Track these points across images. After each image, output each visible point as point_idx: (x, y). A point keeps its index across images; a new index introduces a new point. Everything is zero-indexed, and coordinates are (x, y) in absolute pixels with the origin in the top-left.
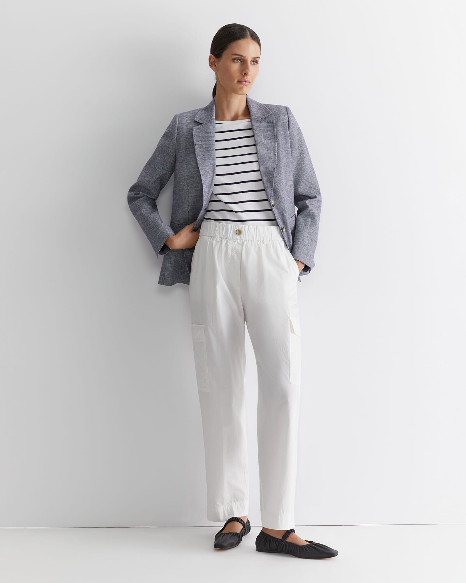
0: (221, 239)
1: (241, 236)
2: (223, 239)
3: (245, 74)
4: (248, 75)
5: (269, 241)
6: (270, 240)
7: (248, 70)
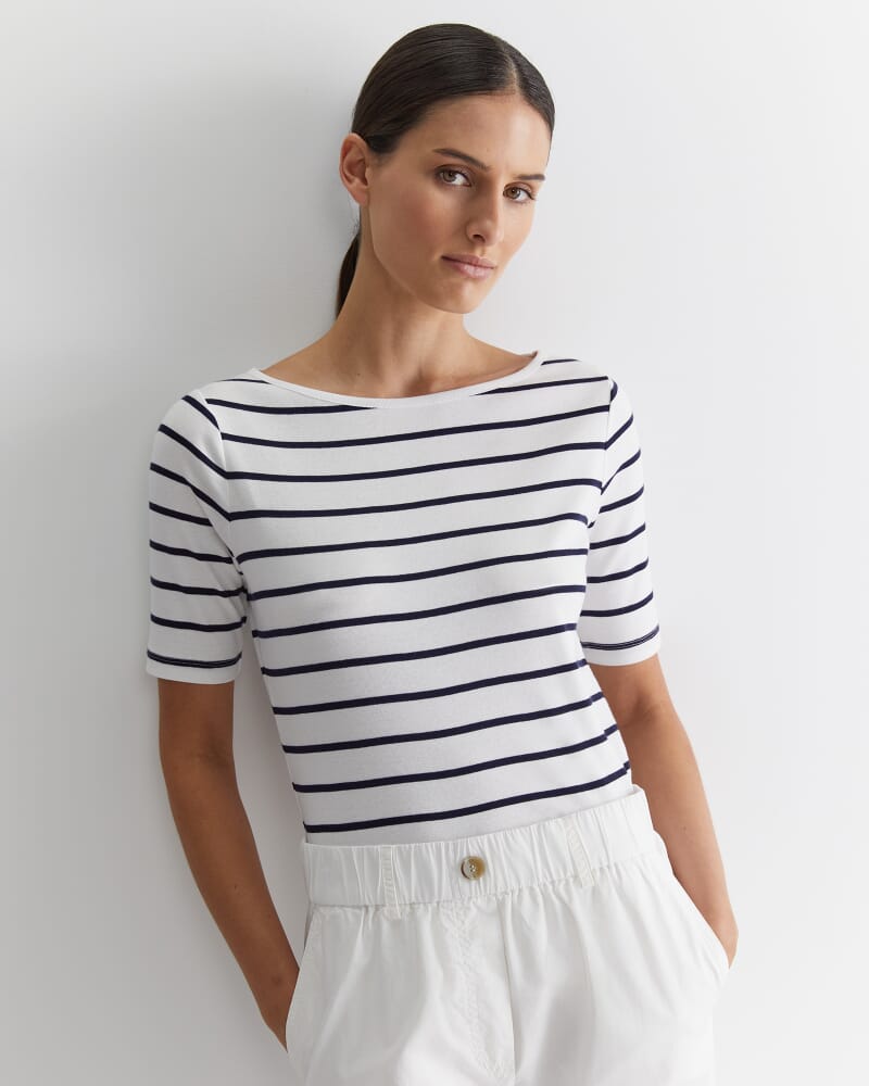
0: (408, 909)
1: (484, 880)
2: (416, 906)
3: (476, 236)
4: (491, 244)
5: (601, 869)
6: (605, 864)
7: (488, 223)
